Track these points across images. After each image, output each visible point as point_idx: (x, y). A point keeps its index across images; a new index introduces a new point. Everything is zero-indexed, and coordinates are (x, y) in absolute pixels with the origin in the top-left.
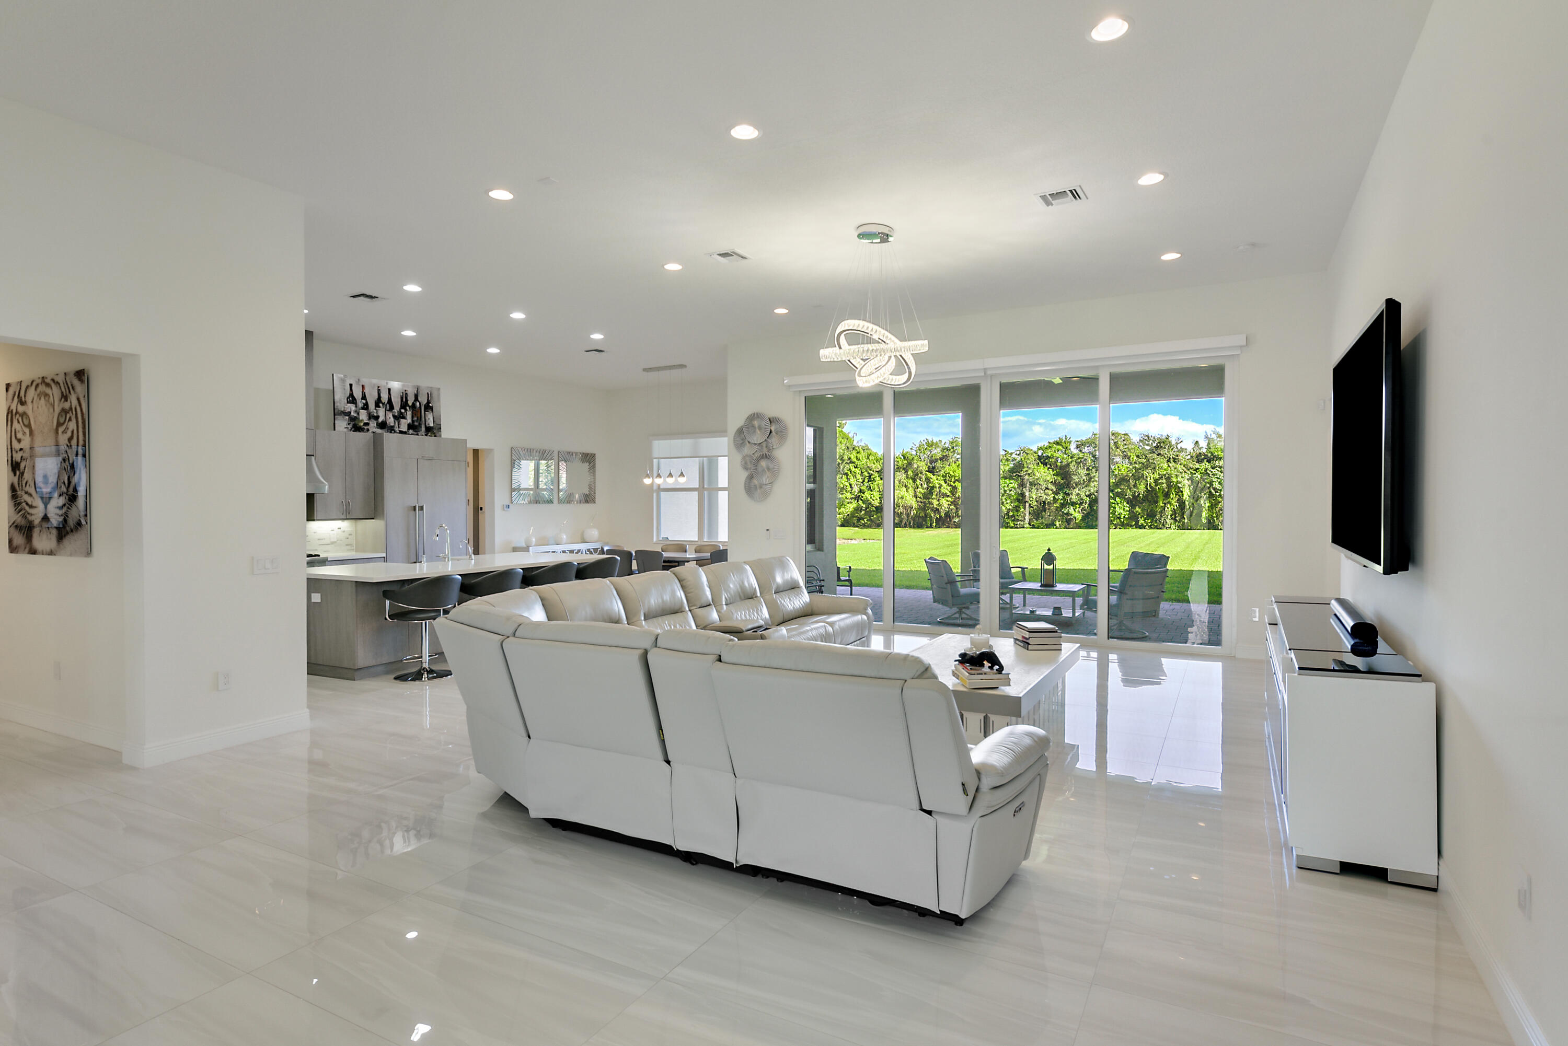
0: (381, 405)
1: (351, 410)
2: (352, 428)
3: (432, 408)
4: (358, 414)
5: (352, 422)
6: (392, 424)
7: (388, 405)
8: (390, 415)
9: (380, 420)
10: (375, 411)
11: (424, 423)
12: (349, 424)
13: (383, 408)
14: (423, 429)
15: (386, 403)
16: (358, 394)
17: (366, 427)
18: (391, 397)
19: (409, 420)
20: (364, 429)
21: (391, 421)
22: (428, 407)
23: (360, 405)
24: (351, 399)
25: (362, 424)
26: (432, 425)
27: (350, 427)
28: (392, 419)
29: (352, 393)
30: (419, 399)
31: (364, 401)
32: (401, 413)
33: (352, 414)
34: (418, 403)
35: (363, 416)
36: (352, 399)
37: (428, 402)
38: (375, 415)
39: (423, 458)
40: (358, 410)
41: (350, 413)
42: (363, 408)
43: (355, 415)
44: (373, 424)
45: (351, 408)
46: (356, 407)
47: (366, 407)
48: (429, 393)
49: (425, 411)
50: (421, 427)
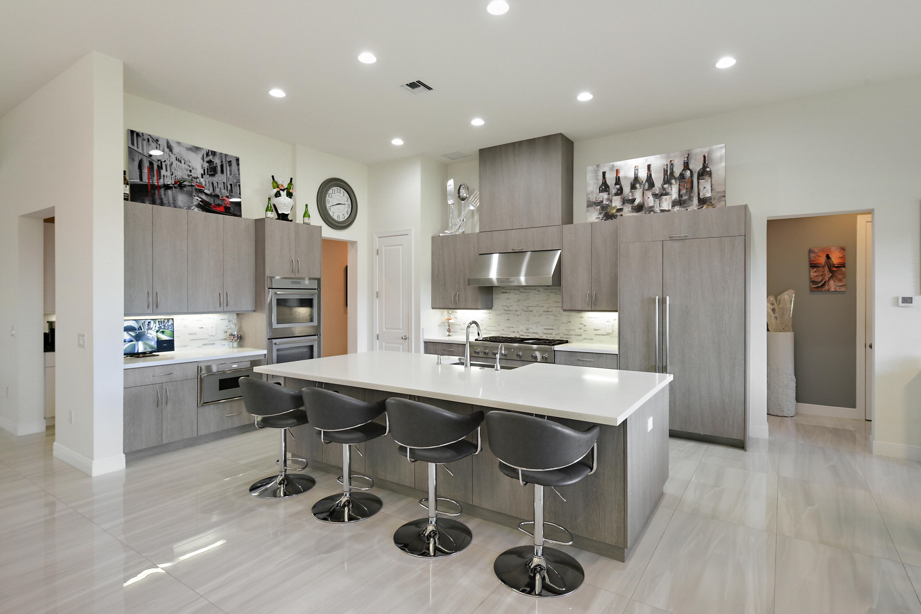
0: (638, 186)
1: (603, 199)
2: (603, 217)
3: (710, 174)
4: (611, 201)
5: (604, 210)
6: (651, 204)
7: (647, 184)
8: (649, 194)
9: (636, 202)
10: (630, 194)
11: (697, 194)
12: (600, 214)
13: (641, 188)
14: (695, 201)
15: (644, 182)
16: (611, 179)
17: (619, 214)
18: (651, 175)
19: (674, 195)
20: (617, 216)
21: (650, 201)
22: (704, 173)
23: (613, 191)
24: (603, 187)
25: (614, 211)
26: (709, 195)
27: (601, 216)
28: (651, 198)
29: (605, 181)
30: (691, 167)
31: (618, 186)
32: (664, 189)
33: (605, 202)
34: (688, 173)
35: (617, 202)
36: (605, 187)
37: (705, 166)
38: (630, 198)
39: (671, 239)
40: (611, 198)
41: (602, 201)
42: (616, 194)
43: (607, 203)
44: (627, 208)
45: (605, 195)
46: (609, 194)
47: (620, 192)
48: (706, 155)
49: (698, 179)
50: (692, 201)
